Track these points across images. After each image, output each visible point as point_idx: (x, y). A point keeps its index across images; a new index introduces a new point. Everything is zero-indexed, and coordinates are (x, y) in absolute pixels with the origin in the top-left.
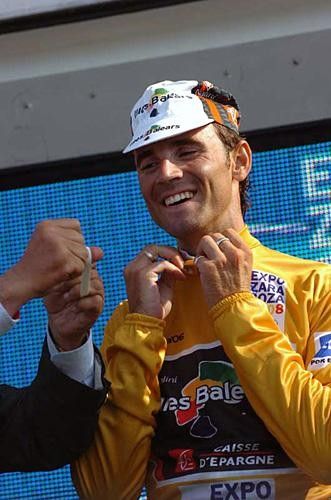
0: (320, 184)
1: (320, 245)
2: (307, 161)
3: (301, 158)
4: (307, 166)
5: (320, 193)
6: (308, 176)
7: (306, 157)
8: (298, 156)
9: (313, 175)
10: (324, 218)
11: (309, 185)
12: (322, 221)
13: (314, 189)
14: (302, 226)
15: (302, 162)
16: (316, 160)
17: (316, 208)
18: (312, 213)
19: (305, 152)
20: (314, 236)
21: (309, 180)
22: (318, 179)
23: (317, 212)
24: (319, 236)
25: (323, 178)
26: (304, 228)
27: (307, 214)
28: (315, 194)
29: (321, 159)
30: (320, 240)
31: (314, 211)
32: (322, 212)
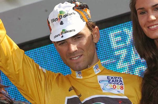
0: (118, 42)
1: (121, 67)
2: (111, 34)
3: (108, 32)
4: (112, 36)
5: (118, 46)
6: (112, 39)
7: (111, 32)
8: (107, 32)
9: (114, 39)
10: (121, 56)
11: (113, 43)
12: (121, 57)
13: (116, 44)
14: (113, 60)
15: (109, 34)
16: (115, 33)
17: (118, 52)
18: (116, 54)
19: (110, 30)
20: (118, 63)
21: (113, 41)
22: (117, 40)
23: (118, 54)
24: (120, 63)
25: (119, 40)
26: (114, 61)
27: (114, 55)
28: (116, 46)
29: (117, 32)
30: (121, 65)
31: (117, 53)
32: (120, 53)
